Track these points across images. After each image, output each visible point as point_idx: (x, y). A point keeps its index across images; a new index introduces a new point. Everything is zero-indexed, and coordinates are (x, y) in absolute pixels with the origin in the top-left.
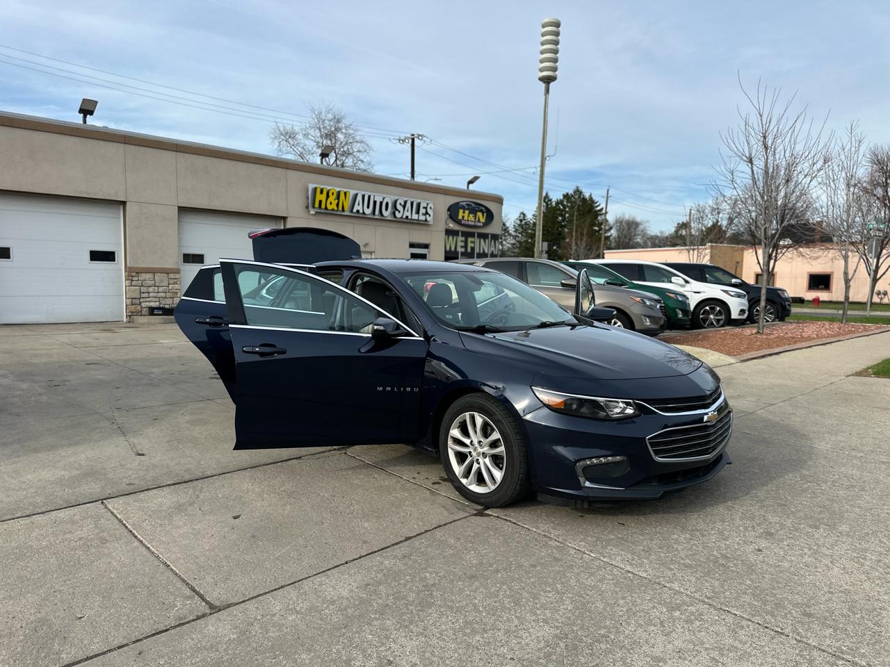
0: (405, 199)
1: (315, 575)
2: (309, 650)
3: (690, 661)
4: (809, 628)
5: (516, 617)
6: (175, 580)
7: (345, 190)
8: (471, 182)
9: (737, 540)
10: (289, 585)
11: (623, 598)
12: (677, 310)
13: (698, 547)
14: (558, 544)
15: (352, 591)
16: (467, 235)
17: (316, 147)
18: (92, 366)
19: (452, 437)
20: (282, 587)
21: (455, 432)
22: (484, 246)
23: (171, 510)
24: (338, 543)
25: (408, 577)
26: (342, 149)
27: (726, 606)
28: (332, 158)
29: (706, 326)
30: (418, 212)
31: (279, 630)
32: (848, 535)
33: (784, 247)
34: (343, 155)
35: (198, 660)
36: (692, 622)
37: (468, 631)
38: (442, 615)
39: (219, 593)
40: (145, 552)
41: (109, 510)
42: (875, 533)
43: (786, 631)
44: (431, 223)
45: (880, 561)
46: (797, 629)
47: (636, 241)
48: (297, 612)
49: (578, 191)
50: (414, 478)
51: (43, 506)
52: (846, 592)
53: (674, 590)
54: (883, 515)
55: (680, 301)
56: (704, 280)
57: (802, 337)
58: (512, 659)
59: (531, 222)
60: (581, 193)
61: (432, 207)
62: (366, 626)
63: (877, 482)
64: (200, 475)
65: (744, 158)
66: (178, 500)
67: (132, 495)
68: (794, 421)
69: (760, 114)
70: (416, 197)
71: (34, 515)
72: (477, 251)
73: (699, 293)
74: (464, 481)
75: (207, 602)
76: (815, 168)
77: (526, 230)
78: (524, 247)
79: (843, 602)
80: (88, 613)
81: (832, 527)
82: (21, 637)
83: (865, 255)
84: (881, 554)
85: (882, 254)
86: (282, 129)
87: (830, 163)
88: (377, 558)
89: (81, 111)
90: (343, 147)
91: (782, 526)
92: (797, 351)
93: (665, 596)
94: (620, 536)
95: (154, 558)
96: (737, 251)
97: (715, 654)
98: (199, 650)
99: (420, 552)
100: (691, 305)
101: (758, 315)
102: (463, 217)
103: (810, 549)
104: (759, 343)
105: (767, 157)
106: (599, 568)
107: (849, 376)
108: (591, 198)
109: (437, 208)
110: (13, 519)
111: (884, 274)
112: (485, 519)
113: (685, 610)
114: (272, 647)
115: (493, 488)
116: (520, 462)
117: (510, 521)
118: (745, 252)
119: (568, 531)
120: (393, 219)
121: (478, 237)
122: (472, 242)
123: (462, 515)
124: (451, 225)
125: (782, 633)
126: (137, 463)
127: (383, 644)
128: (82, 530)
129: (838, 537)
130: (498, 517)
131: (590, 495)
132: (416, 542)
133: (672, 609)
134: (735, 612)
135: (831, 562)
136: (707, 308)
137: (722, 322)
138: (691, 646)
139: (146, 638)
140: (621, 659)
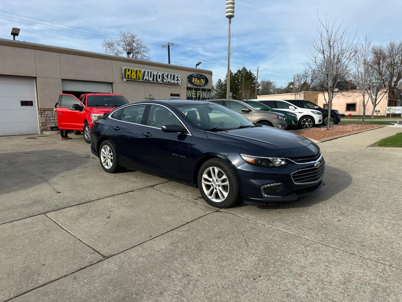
0: (168, 73)
1: (148, 240)
2: (152, 272)
3: (317, 267)
4: (364, 251)
5: (240, 253)
6: (85, 246)
7: (140, 69)
8: (197, 65)
9: (330, 217)
10: (137, 245)
11: (285, 243)
12: (292, 121)
13: (313, 220)
14: (254, 222)
15: (166, 246)
16: (196, 90)
17: (123, 50)
18: (28, 155)
19: (204, 178)
20: (134, 246)
21: (205, 176)
22: (205, 95)
23: (77, 216)
24: (157, 226)
25: (190, 239)
26: (135, 51)
27: (329, 244)
28: (131, 55)
29: (304, 127)
30: (174, 79)
31: (137, 265)
32: (376, 213)
33: (336, 92)
34: (136, 53)
35: (102, 279)
36: (315, 251)
37: (220, 260)
38: (208, 254)
39: (107, 251)
40: (69, 235)
41: (49, 217)
42: (386, 211)
43: (355, 253)
44: (180, 84)
45: (390, 222)
46: (359, 252)
47: (270, 91)
48: (143, 257)
49: (244, 69)
50: (186, 197)
51: (17, 217)
52: (378, 236)
53: (306, 238)
54: (389, 204)
55: (293, 117)
56: (302, 107)
57: (346, 131)
58: (241, 271)
59: (224, 83)
60: (246, 69)
61: (180, 77)
62: (175, 261)
63: (385, 190)
64: (88, 200)
65: (320, 51)
66: (80, 212)
67: (58, 211)
68: (347, 166)
69: (327, 31)
70: (173, 72)
71: (14, 221)
72: (201, 97)
73: (301, 113)
74: (209, 197)
75: (102, 255)
76: (351, 56)
77: (221, 87)
78: (221, 95)
79: (377, 240)
80: (47, 262)
81: (369, 209)
82: (18, 275)
83: (371, 95)
84: (390, 220)
85: (378, 94)
86: (107, 42)
87: (357, 53)
88: (175, 232)
89: (12, 34)
90: (136, 50)
91: (348, 210)
92: (344, 137)
93: (302, 241)
94: (279, 217)
95: (73, 237)
96: (315, 94)
97: (327, 264)
98: (102, 275)
99: (194, 228)
100: (298, 118)
101: (326, 122)
102: (195, 81)
103: (360, 219)
104: (328, 134)
105: (331, 50)
106: (273, 231)
107: (368, 147)
108: (250, 72)
109: (182, 77)
110: (4, 224)
111: (379, 102)
112: (220, 213)
113: (312, 247)
114: (135, 272)
115: (223, 200)
116: (236, 188)
117: (231, 214)
118: (319, 94)
119: (257, 216)
120: (163, 83)
121: (201, 91)
122: (199, 93)
123: (209, 212)
124: (189, 85)
125: (353, 254)
126: (58, 196)
127: (184, 268)
128: (38, 227)
129: (372, 213)
130: (225, 212)
131: (267, 200)
132: (191, 224)
133: (306, 246)
134: (333, 246)
135: (370, 224)
136: (305, 119)
137: (311, 126)
138: (316, 261)
139: (76, 271)
140: (288, 268)
